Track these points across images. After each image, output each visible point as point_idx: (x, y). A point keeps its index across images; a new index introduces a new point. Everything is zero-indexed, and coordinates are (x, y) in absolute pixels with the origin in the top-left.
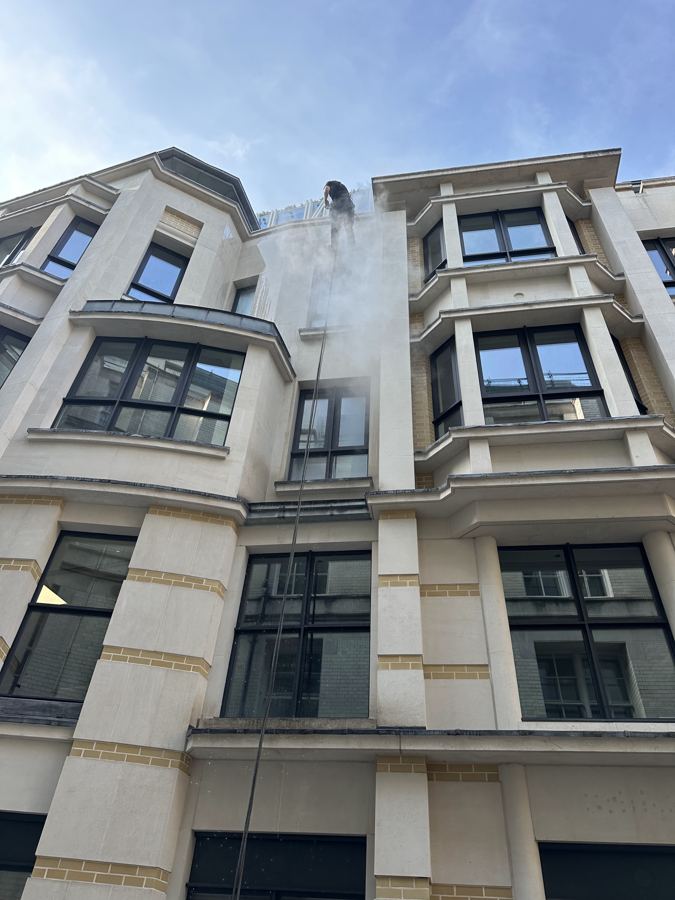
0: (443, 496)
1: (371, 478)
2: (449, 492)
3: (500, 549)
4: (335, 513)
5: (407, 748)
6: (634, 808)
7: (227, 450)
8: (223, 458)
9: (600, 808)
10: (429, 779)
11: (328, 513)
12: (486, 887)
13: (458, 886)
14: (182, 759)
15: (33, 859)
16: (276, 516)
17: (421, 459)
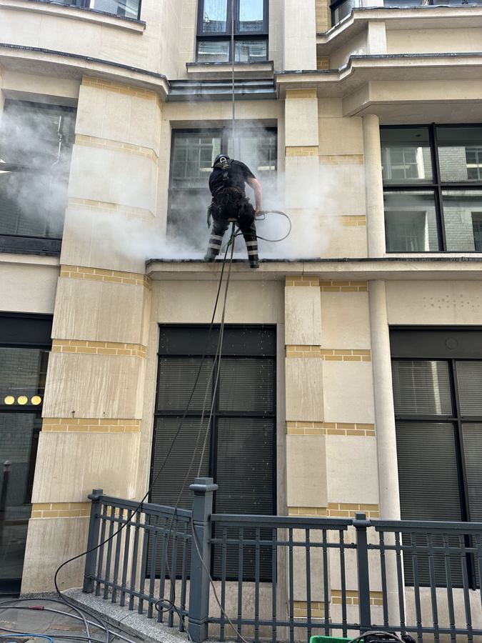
0: (342, 76)
1: (272, 62)
2: (348, 72)
3: (381, 127)
4: (247, 91)
5: (308, 270)
6: (455, 305)
7: (143, 24)
8: (141, 33)
9: (433, 305)
10: (321, 291)
11: (240, 92)
12: (354, 350)
13: (336, 350)
14: (144, 279)
15: (51, 341)
16: (194, 93)
17: (322, 41)
